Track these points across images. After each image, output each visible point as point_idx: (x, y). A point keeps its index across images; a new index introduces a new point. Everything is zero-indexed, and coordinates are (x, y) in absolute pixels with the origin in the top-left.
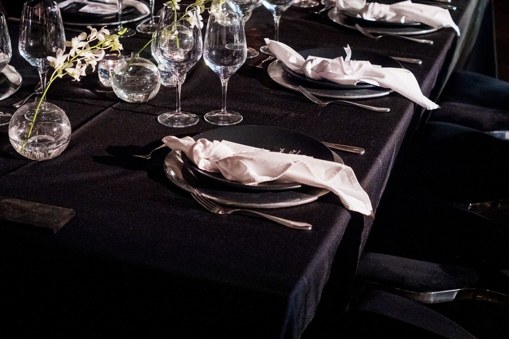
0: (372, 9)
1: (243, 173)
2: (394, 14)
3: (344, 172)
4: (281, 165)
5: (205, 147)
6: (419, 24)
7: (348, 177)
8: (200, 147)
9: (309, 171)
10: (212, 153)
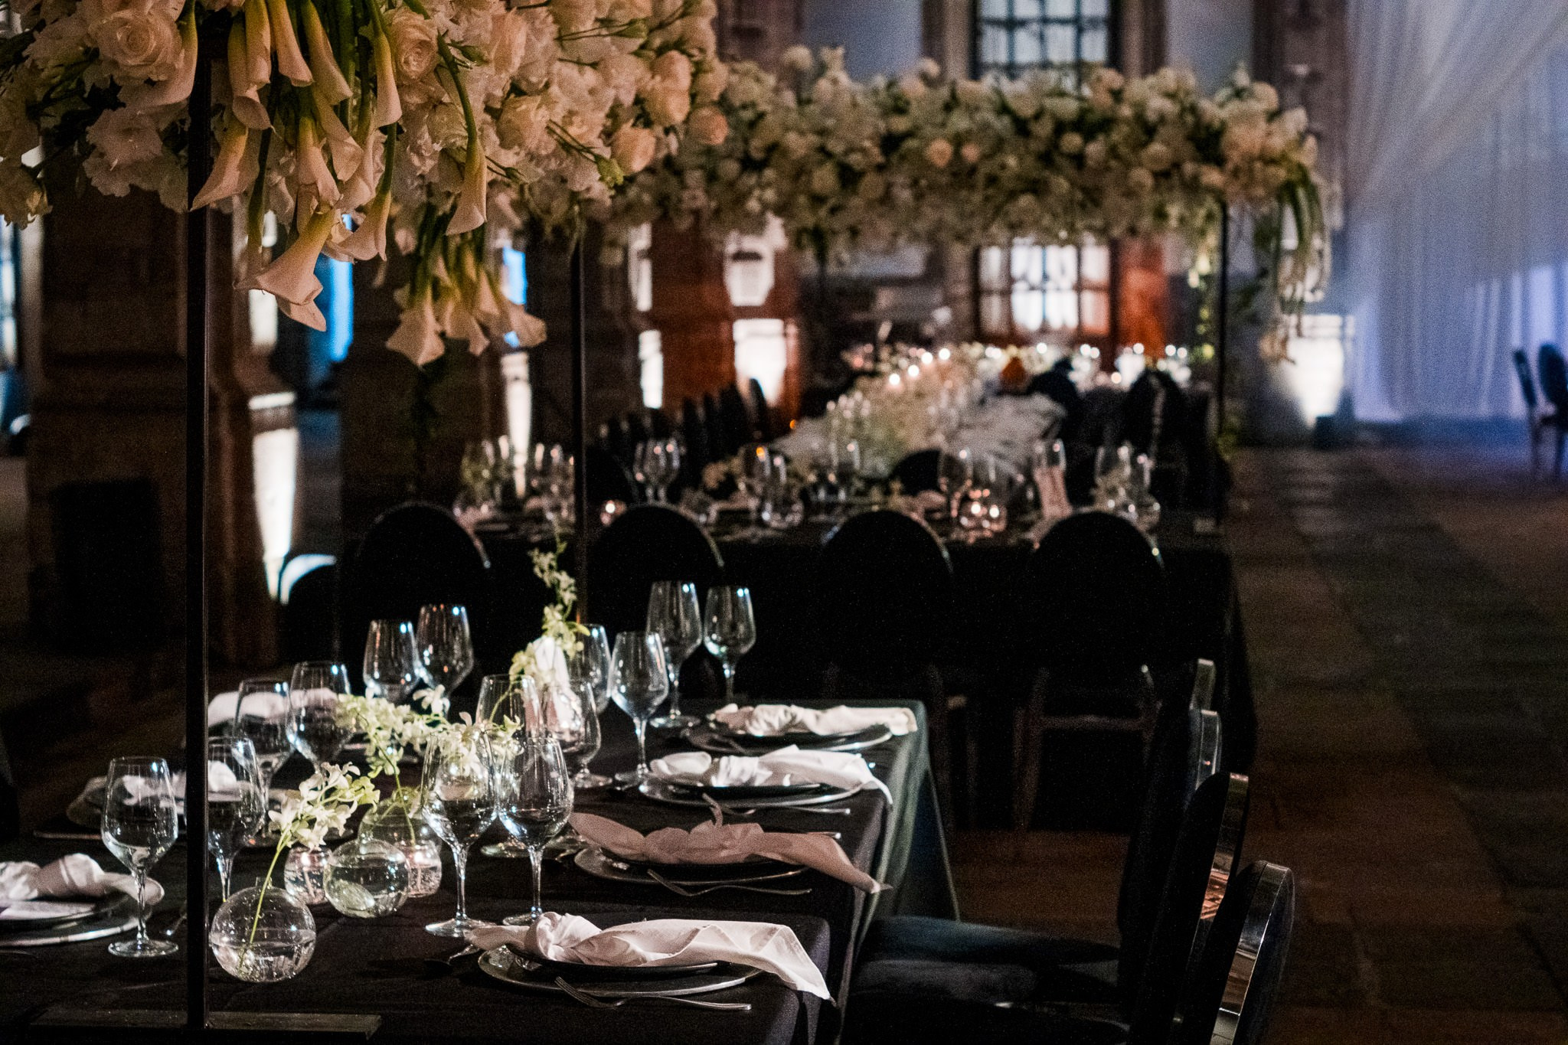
0: (727, 767)
1: (625, 951)
2: (769, 773)
3: (780, 937)
4: (682, 934)
5: (554, 925)
6: (818, 785)
7: (787, 943)
8: (547, 924)
9: (726, 939)
10: (567, 933)
